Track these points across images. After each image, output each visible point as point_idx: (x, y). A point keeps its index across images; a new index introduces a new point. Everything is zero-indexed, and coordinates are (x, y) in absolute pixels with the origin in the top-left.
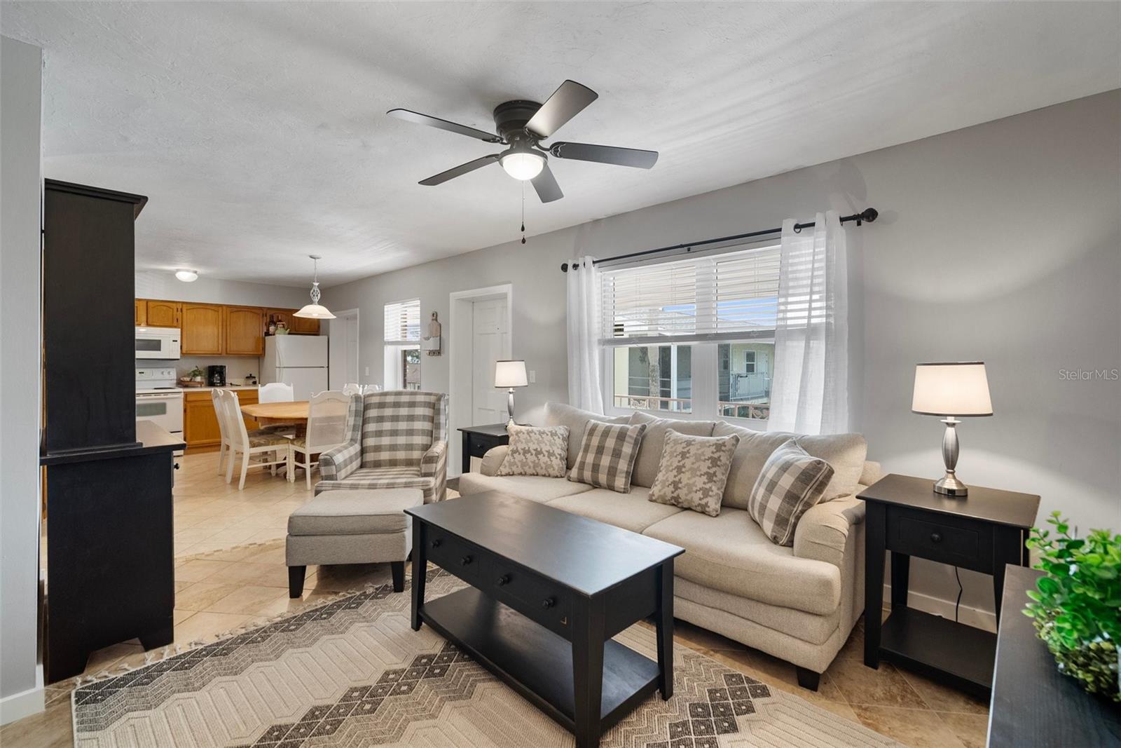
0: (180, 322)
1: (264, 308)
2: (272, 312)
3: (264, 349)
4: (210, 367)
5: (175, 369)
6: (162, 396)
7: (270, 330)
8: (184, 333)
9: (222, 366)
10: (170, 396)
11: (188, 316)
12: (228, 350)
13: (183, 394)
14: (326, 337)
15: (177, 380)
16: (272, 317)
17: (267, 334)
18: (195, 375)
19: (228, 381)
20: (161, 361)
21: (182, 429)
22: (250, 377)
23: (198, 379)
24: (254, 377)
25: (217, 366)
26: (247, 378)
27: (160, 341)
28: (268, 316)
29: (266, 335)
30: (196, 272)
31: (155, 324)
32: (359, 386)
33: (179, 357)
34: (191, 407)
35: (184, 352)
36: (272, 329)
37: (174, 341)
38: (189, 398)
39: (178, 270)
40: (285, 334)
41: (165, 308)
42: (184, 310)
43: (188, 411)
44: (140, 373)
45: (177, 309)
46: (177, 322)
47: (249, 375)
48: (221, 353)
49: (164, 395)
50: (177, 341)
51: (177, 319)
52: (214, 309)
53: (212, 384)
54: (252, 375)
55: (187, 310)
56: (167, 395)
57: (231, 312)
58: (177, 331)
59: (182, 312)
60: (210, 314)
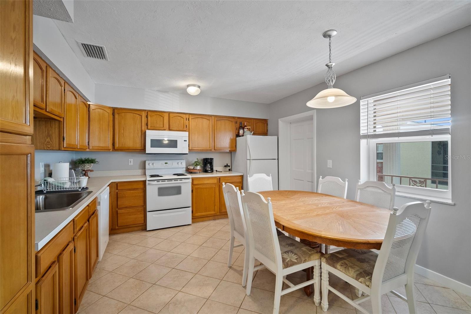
0: (188, 127)
1: (236, 117)
2: (241, 120)
3: (236, 146)
4: (204, 159)
6: (179, 181)
7: (240, 133)
8: (190, 135)
9: (211, 158)
10: (184, 181)
11: (193, 123)
12: (215, 147)
13: (191, 179)
14: (276, 137)
15: (186, 168)
16: (241, 123)
17: (238, 135)
18: (197, 165)
19: (215, 169)
20: (177, 155)
21: (190, 205)
23: (198, 167)
24: (229, 166)
25: (208, 159)
26: (225, 166)
27: (177, 141)
28: (238, 123)
29: (237, 137)
30: (199, 87)
32: (344, 181)
33: (188, 153)
34: (196, 189)
35: (190, 149)
36: (241, 132)
37: (184, 141)
38: (195, 182)
39: (188, 86)
41: (179, 118)
42: (190, 119)
43: (194, 191)
44: (165, 163)
45: (186, 118)
46: (186, 127)
47: (226, 165)
48: (211, 149)
49: (180, 180)
50: (186, 141)
51: (186, 125)
52: (207, 118)
53: (206, 171)
54: (228, 165)
55: (192, 119)
56: (182, 180)
57: (217, 121)
58: (186, 134)
59: (189, 120)
60: (205, 122)
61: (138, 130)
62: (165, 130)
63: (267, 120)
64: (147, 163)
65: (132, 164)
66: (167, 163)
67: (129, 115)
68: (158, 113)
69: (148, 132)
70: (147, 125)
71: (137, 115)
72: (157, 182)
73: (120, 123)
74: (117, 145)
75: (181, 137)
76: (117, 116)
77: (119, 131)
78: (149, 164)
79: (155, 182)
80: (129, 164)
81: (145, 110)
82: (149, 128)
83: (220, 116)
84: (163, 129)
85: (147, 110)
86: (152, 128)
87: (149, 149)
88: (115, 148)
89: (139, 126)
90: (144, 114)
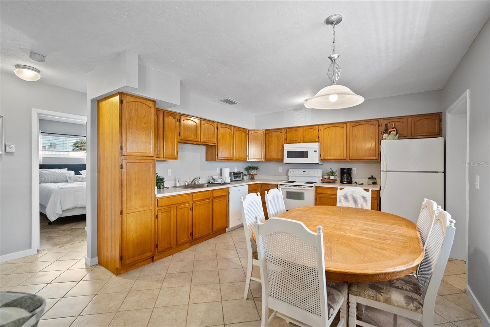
0: (320, 138)
1: (380, 119)
2: (387, 121)
3: (380, 154)
4: (341, 169)
5: (321, 170)
8: (322, 145)
9: (348, 169)
10: (306, 188)
11: (324, 134)
12: (350, 156)
13: (314, 187)
14: (442, 139)
15: (322, 177)
16: (386, 125)
18: (330, 175)
19: (354, 180)
22: (372, 178)
23: (332, 177)
24: (375, 179)
25: (345, 169)
26: (369, 178)
27: (307, 151)
28: (384, 126)
31: (307, 141)
33: (317, 162)
34: (319, 197)
35: (322, 159)
36: (385, 135)
37: (315, 151)
38: (319, 191)
40: (394, 139)
41: (312, 130)
43: (317, 199)
44: (304, 172)
45: (319, 129)
46: (319, 138)
47: (371, 177)
48: (345, 159)
49: (303, 187)
50: (316, 151)
51: (319, 136)
52: (340, 126)
53: (342, 182)
54: (373, 177)
55: (324, 129)
56: (305, 187)
57: (352, 127)
58: (317, 144)
59: (321, 131)
60: (338, 130)
61: (280, 145)
62: (299, 143)
63: (441, 113)
64: (290, 170)
65: (281, 171)
66: (305, 172)
67: (274, 134)
68: (294, 129)
69: (286, 146)
70: (286, 140)
71: (280, 133)
72: (286, 186)
73: (269, 141)
74: (267, 157)
75: (312, 148)
76: (267, 136)
77: (268, 146)
78: (290, 172)
79: (284, 187)
80: (280, 171)
81: (285, 128)
82: (287, 142)
83: (358, 121)
84: (298, 142)
85: (286, 128)
86: (290, 142)
87: (286, 160)
88: (266, 159)
89: (281, 141)
90: (284, 131)
